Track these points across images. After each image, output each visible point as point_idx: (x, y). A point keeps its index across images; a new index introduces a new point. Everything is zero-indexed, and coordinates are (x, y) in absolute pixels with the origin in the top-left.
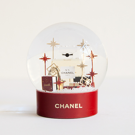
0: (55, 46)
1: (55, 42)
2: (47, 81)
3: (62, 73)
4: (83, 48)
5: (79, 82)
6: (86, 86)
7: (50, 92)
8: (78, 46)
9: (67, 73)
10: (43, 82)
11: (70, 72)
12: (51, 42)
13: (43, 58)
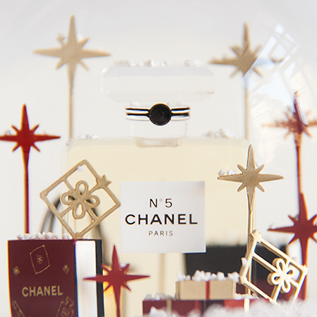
0: (84, 65)
1: (80, 38)
2: (39, 267)
3: (130, 219)
5: (234, 276)
6: (274, 300)
8: (216, 62)
9: (156, 219)
10: (16, 271)
11: (174, 211)
12: (61, 39)
13: (14, 133)
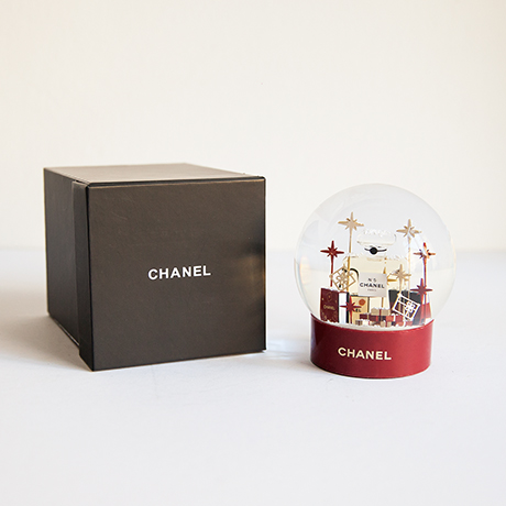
4: (409, 238)
7: (332, 323)
8: (399, 231)
13: (329, 250)
